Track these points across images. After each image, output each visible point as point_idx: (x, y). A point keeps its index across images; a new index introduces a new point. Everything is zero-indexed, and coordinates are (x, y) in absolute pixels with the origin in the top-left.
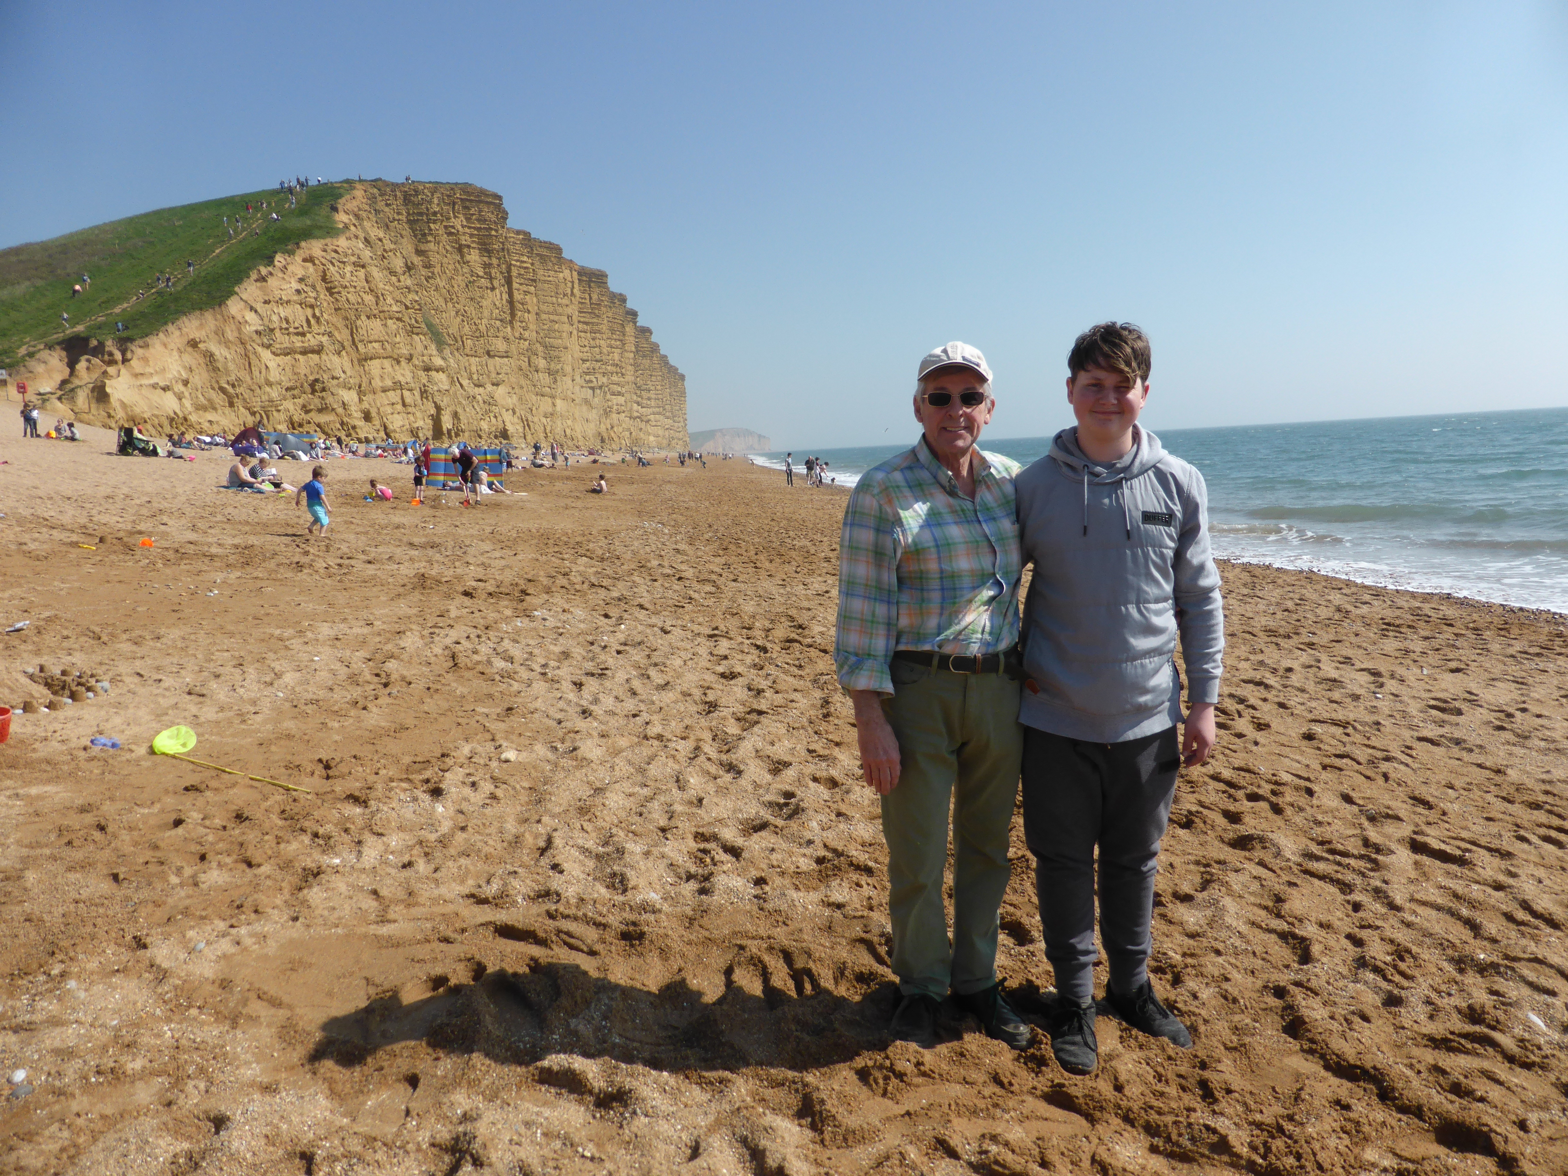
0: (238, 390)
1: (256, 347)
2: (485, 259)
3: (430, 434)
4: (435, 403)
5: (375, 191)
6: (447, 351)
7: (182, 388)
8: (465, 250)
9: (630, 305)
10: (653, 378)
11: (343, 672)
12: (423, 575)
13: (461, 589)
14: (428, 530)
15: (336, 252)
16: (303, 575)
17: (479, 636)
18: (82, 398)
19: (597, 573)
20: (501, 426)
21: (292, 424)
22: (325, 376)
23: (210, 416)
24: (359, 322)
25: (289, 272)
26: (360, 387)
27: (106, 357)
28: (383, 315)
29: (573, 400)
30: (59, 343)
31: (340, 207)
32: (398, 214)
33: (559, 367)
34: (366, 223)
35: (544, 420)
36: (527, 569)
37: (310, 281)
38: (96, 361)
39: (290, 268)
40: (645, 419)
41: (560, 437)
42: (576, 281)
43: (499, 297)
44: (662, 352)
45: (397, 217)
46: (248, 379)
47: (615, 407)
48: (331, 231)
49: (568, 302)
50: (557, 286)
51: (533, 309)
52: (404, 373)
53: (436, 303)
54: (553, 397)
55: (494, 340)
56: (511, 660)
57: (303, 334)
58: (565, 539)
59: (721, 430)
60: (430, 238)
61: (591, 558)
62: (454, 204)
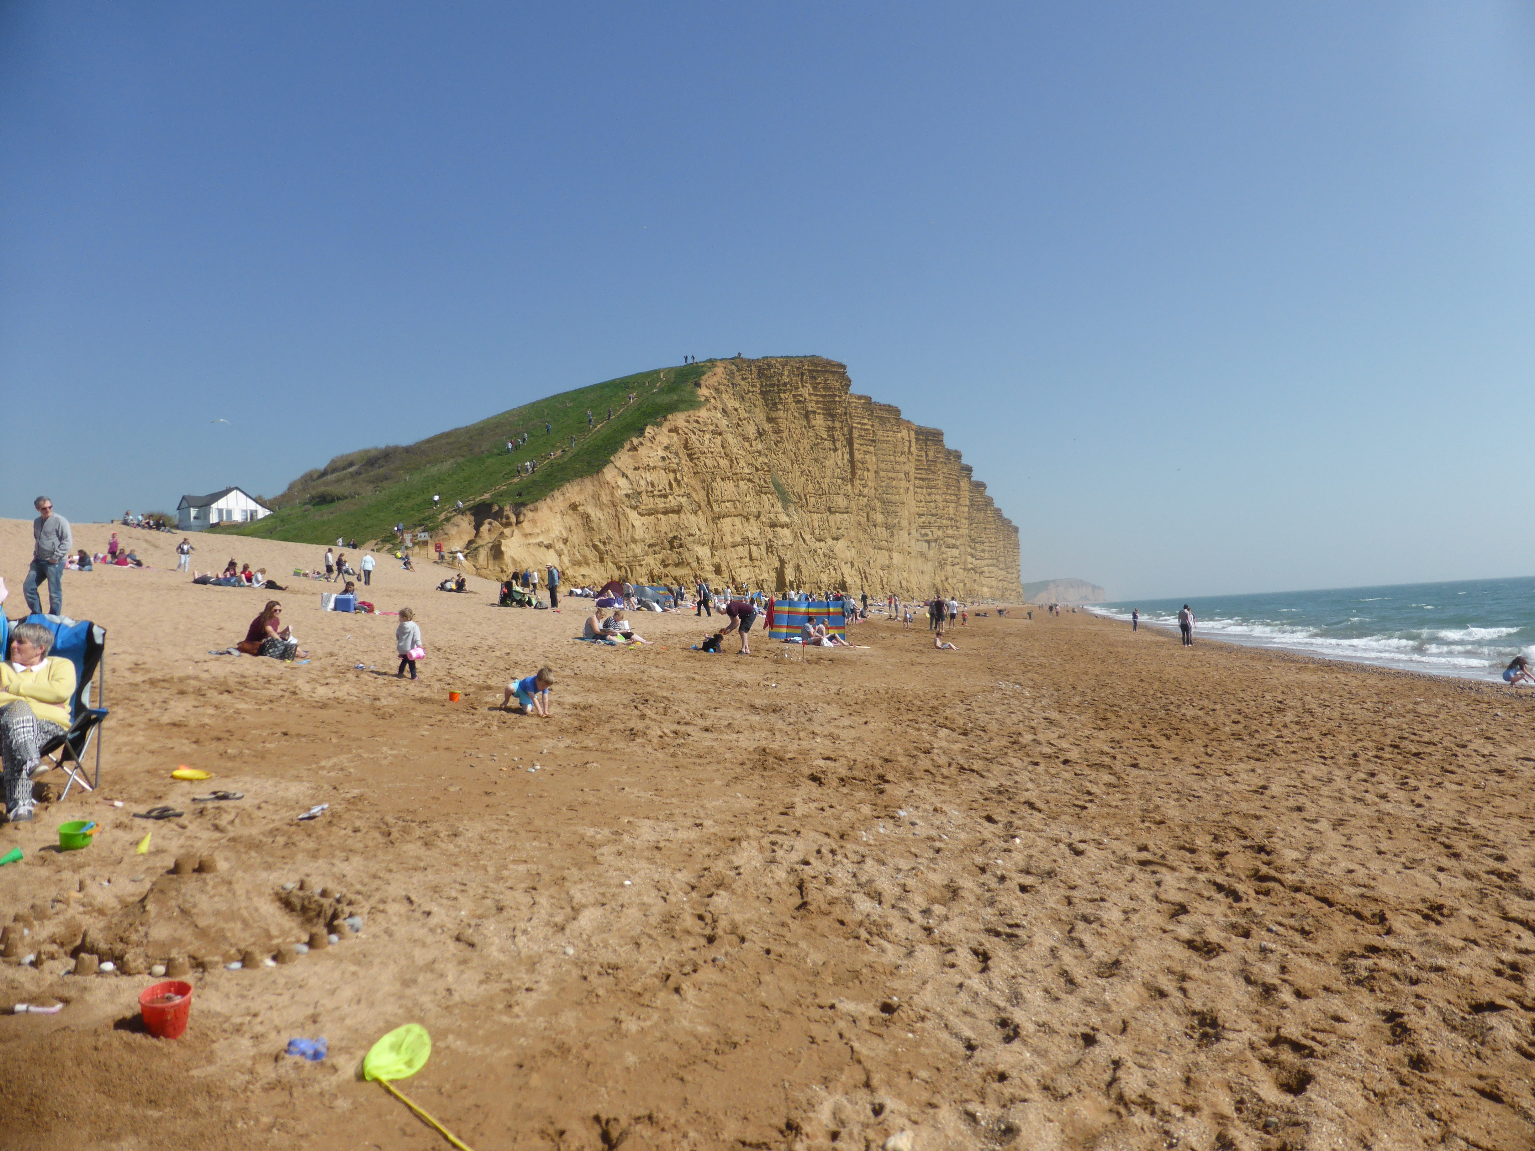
0: (608, 547)
1: (625, 508)
2: (829, 423)
3: (773, 586)
4: (779, 557)
5: (734, 367)
6: (792, 509)
7: (562, 546)
8: (812, 416)
9: (965, 461)
10: (987, 531)
11: (658, 908)
12: (764, 750)
13: (807, 771)
14: (770, 690)
15: (697, 422)
16: (634, 747)
17: (833, 852)
18: (483, 555)
19: (963, 751)
20: (840, 578)
21: (652, 577)
22: (683, 534)
23: (584, 570)
24: (714, 484)
25: (656, 442)
26: (713, 543)
27: (504, 520)
28: (736, 477)
29: (909, 553)
30: (469, 510)
31: (702, 383)
32: (753, 386)
33: (896, 521)
34: (725, 396)
35: (881, 572)
36: (881, 744)
37: (674, 449)
38: (496, 523)
39: (657, 438)
40: (979, 570)
41: (896, 589)
42: (914, 440)
43: (840, 457)
44: (996, 506)
45: (751, 389)
46: (617, 537)
47: (950, 560)
48: (693, 404)
49: (905, 460)
50: (895, 446)
51: (872, 467)
52: (752, 530)
53: (784, 465)
54: (890, 550)
55: (835, 497)
56: (877, 897)
57: (665, 496)
58: (917, 702)
59: (1054, 581)
60: (780, 407)
61: (953, 730)
62: (803, 374)
